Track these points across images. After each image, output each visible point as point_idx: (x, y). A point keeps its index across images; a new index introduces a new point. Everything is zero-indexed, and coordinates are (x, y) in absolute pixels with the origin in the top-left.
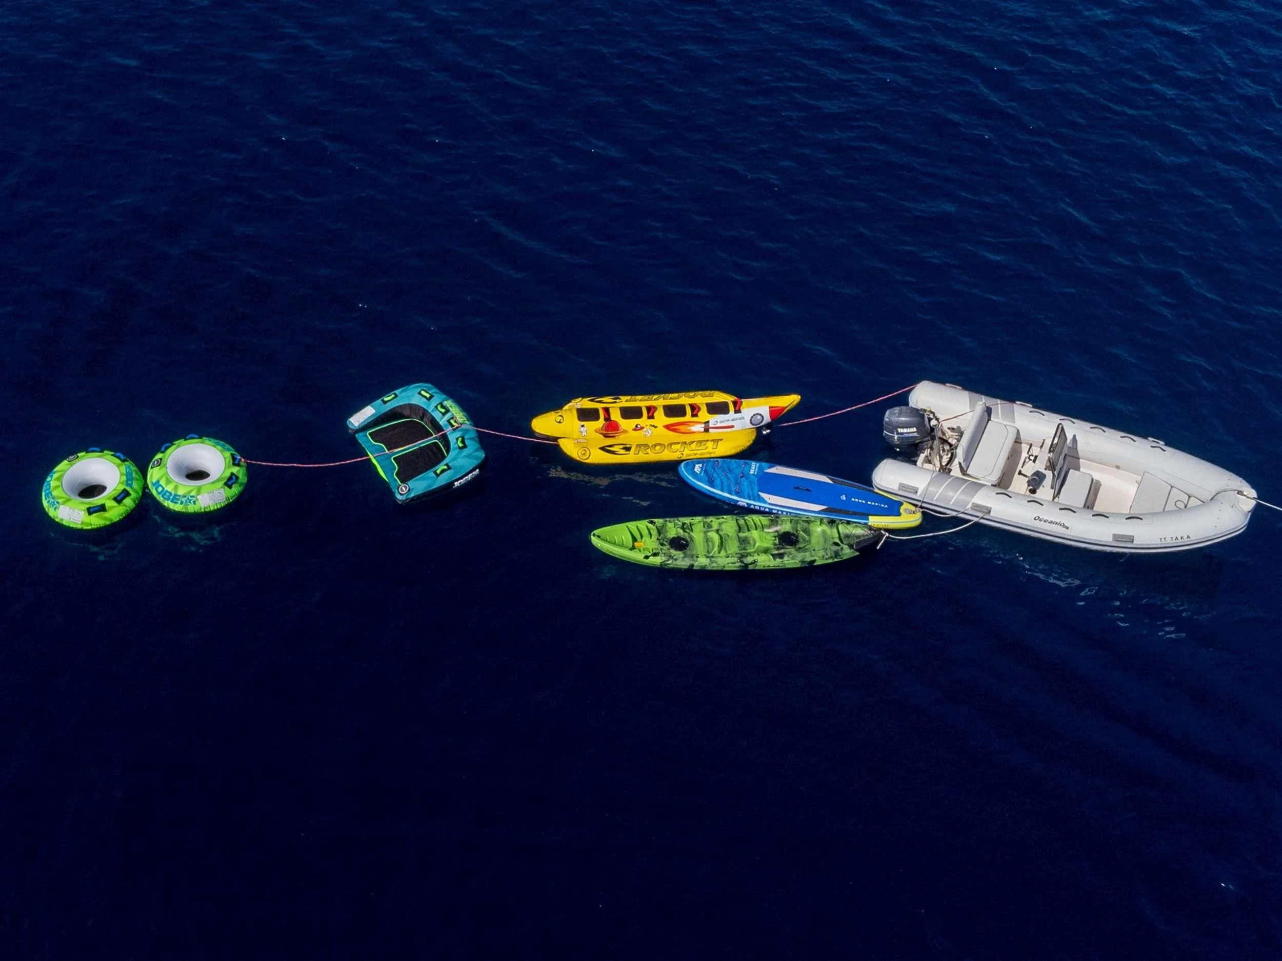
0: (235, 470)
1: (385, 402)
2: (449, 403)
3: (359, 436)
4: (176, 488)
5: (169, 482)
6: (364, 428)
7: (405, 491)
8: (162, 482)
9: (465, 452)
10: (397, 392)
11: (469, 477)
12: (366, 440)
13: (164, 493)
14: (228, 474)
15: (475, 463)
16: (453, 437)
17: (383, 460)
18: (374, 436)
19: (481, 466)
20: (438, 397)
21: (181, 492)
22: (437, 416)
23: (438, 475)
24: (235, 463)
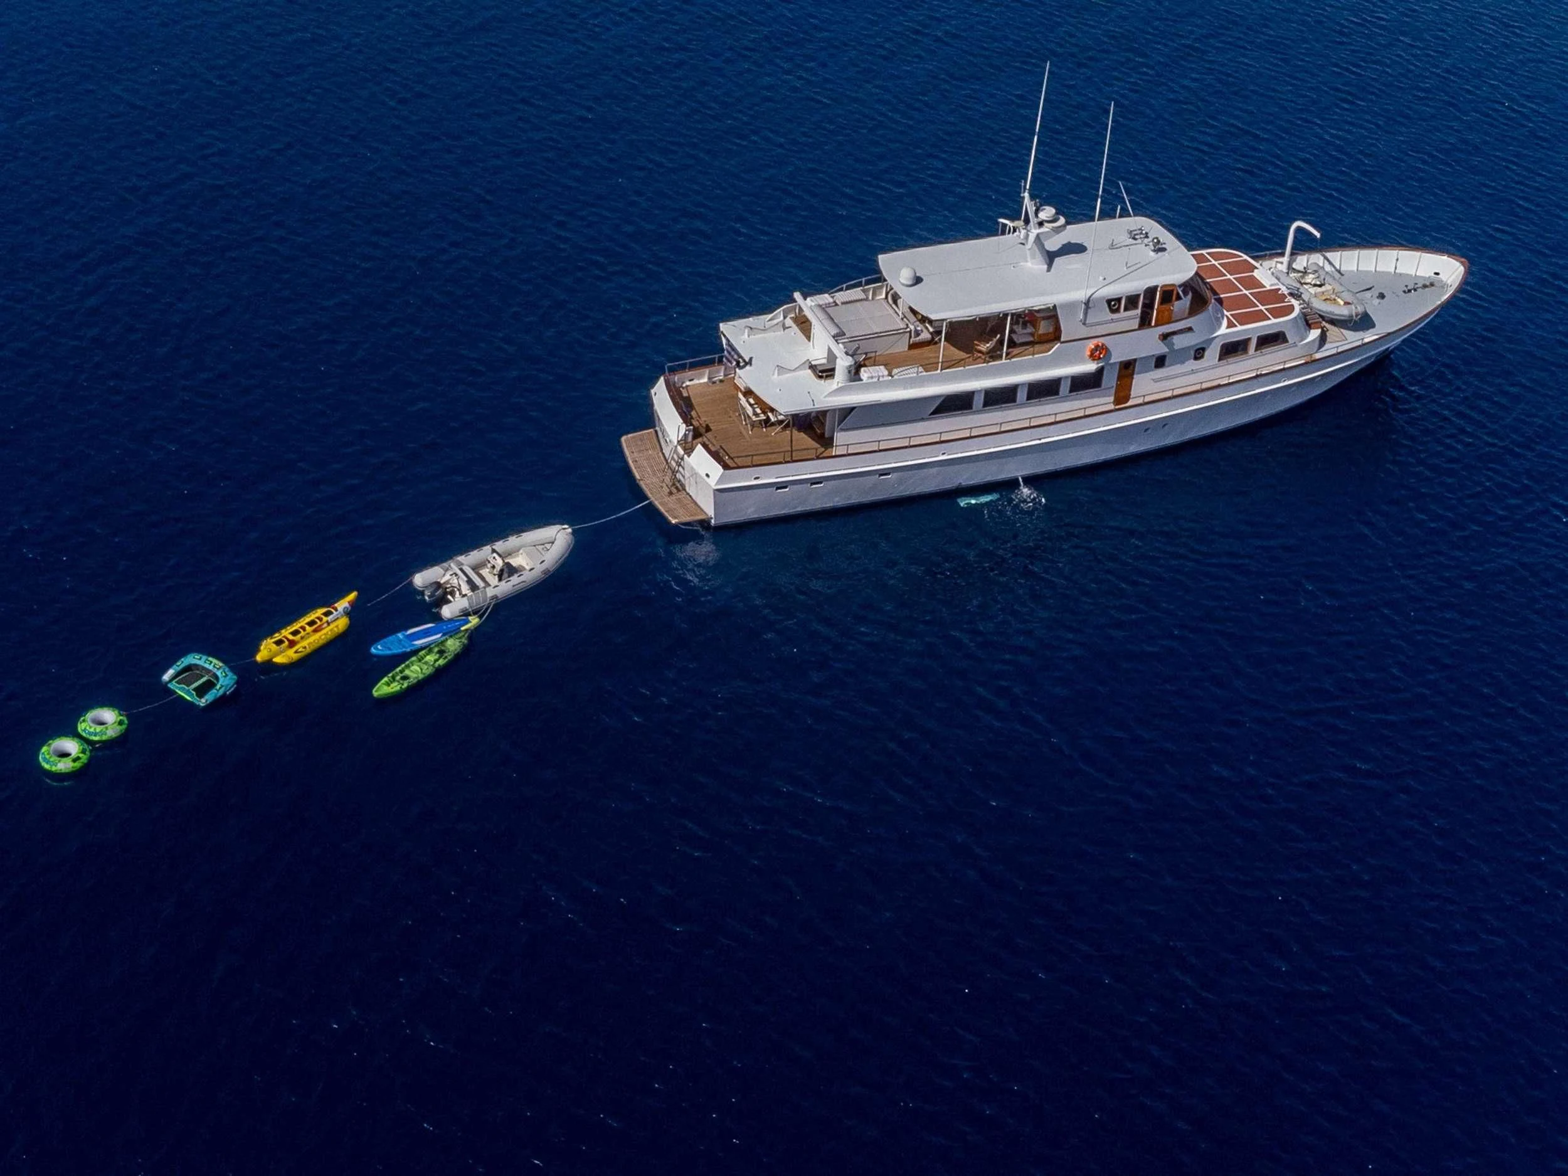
0: (121, 718)
1: (178, 666)
2: (210, 659)
3: (169, 685)
4: (95, 729)
5: (90, 727)
6: (171, 681)
7: (203, 702)
8: (88, 728)
9: (228, 678)
10: (183, 659)
11: (232, 689)
12: (173, 686)
13: (90, 734)
14: (118, 719)
15: (233, 681)
16: (219, 673)
17: (188, 693)
18: (178, 682)
19: (237, 683)
20: (204, 658)
21: (98, 731)
22: (207, 666)
23: (218, 691)
24: (121, 715)
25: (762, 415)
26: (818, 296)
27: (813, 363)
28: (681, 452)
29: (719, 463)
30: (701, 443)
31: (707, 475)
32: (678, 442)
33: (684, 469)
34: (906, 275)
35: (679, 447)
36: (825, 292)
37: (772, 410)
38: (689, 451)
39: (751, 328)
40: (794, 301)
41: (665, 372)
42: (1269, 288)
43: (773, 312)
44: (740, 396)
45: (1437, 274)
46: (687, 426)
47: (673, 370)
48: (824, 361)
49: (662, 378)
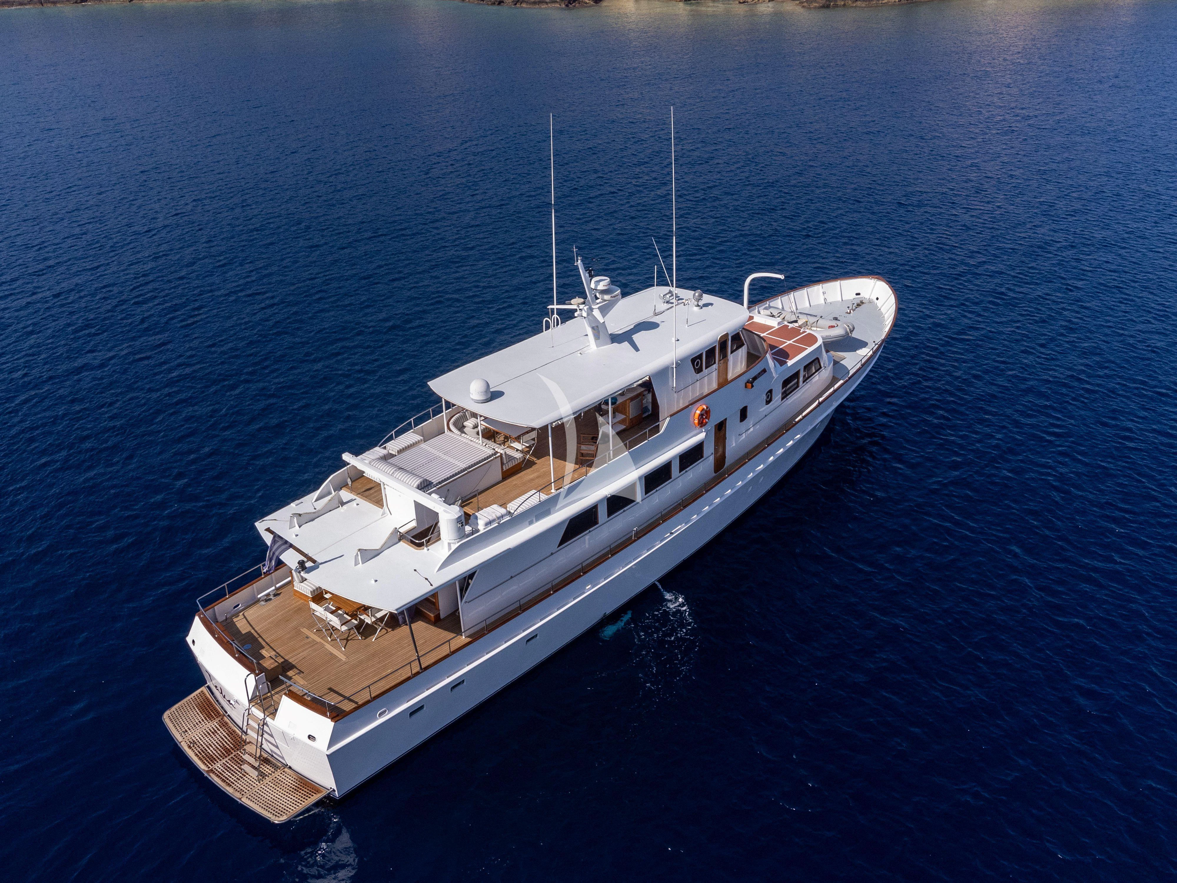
25: (353, 621)
26: (367, 452)
27: (402, 530)
28: (259, 714)
29: (324, 714)
30: (285, 694)
31: (310, 737)
32: (250, 701)
33: (272, 736)
34: (476, 390)
35: (253, 709)
36: (375, 445)
37: (366, 609)
38: (272, 711)
39: (300, 515)
40: (345, 464)
41: (199, 610)
42: (777, 327)
43: (318, 489)
44: (313, 605)
45: (858, 294)
46: (256, 675)
47: (207, 603)
48: (414, 524)
49: (197, 619)
